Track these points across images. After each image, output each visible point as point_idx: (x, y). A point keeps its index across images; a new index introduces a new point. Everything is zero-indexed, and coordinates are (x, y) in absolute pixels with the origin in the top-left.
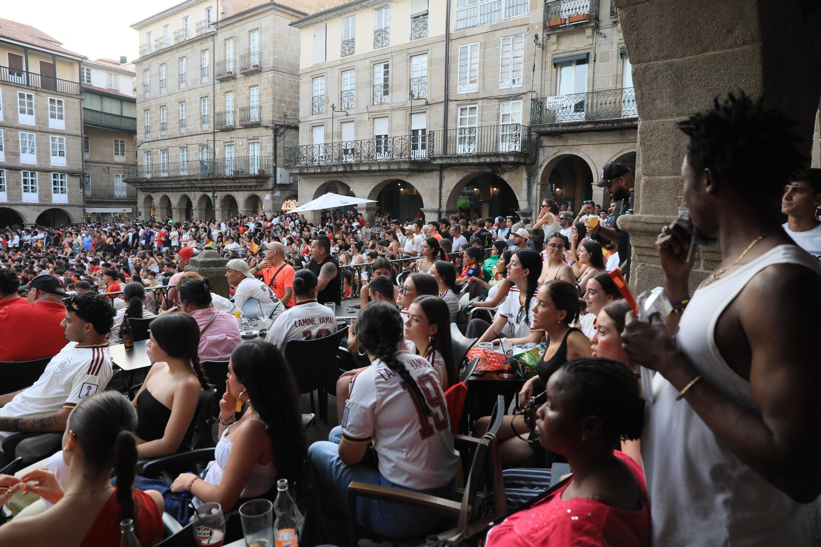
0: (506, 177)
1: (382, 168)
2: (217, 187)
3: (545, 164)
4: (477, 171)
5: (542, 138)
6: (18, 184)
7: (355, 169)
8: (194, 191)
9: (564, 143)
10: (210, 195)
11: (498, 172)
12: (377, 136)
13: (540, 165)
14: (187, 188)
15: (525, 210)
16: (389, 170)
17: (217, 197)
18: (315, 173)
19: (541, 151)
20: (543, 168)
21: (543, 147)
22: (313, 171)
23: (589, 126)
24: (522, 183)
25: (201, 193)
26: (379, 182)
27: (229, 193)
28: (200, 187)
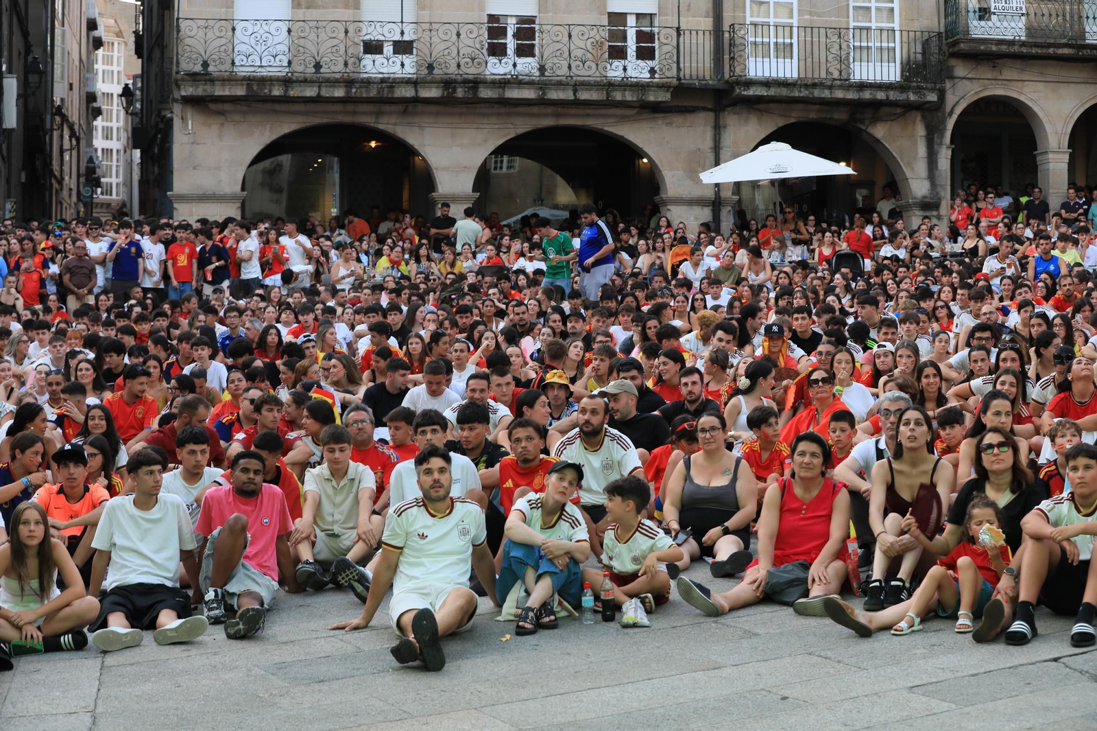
0: (879, 131)
1: (584, 95)
3: (958, 111)
4: (813, 116)
5: (953, 62)
7: (485, 93)
9: (995, 74)
11: (862, 121)
12: (493, 18)
13: (948, 110)
15: (925, 197)
16: (577, 103)
18: (318, 100)
19: (948, 84)
20: (955, 117)
21: (952, 78)
22: (310, 92)
23: (1066, 51)
24: (915, 143)
26: (521, 131)
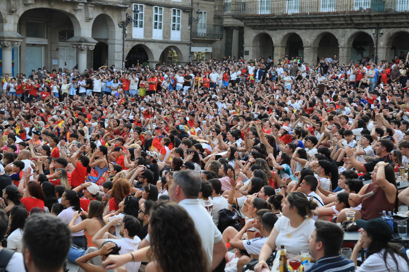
2: (385, 23)
6: (151, 20)
8: (343, 28)
10: (371, 32)
14: (334, 24)
17: (382, 34)
25: (356, 31)
27: (402, 29)
28: (356, 24)
